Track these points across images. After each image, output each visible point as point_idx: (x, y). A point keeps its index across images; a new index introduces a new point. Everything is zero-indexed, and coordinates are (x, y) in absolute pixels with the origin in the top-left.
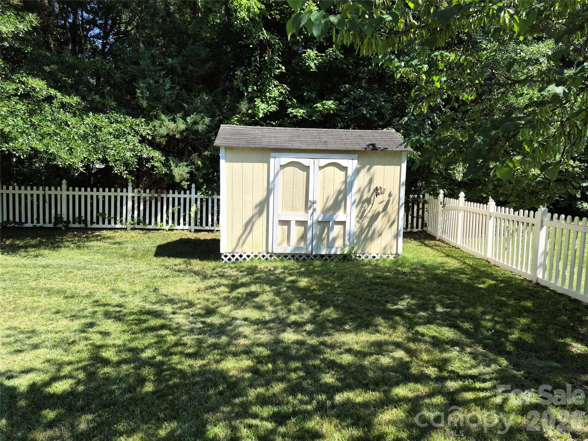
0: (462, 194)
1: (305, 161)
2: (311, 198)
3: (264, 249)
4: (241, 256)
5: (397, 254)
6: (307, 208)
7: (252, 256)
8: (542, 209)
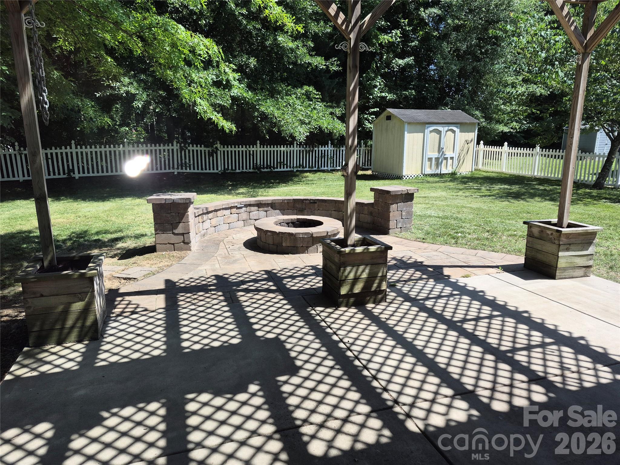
0: (506, 143)
1: (440, 128)
2: (441, 146)
3: (420, 172)
4: (411, 176)
5: (472, 171)
6: (439, 152)
7: (416, 176)
8: (538, 148)
